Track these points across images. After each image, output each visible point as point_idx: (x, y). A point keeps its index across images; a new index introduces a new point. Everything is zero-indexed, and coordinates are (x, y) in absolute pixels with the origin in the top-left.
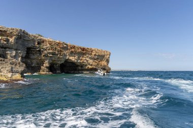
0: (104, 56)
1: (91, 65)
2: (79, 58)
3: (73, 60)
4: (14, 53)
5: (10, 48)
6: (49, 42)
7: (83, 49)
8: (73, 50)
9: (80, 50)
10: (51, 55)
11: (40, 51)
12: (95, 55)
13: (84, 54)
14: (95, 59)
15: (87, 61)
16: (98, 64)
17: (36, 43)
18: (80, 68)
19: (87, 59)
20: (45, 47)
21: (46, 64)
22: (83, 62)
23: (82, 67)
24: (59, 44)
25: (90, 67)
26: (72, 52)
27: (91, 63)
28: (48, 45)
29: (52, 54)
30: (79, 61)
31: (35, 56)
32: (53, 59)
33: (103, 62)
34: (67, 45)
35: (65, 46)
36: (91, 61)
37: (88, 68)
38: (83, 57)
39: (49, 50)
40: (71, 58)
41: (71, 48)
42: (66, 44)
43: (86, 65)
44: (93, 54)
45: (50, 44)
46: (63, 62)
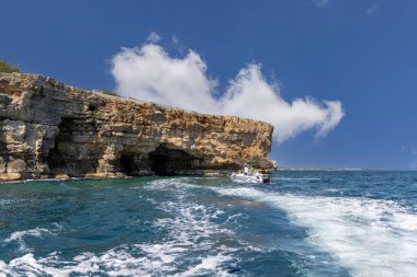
0: (255, 134)
1: (224, 156)
2: (192, 139)
3: (179, 144)
4: (22, 129)
5: (14, 119)
6: (117, 103)
7: (204, 119)
8: (177, 121)
9: (195, 121)
10: (120, 134)
11: (93, 124)
12: (232, 132)
13: (204, 130)
14: (233, 142)
15: (214, 146)
16: (240, 154)
17: (86, 107)
18: (197, 163)
19: (214, 142)
20: (105, 115)
21: (109, 154)
22: (203, 149)
23: (201, 160)
24: (141, 108)
25: (220, 160)
26: (175, 127)
27: (223, 152)
28: (115, 111)
29: (124, 132)
30: (193, 147)
31: (85, 138)
32: (128, 142)
33: (252, 149)
34: (163, 111)
35: (157, 112)
36: (222, 147)
37: (217, 162)
38: (203, 137)
39: (115, 121)
40: (173, 140)
41: (174, 117)
42: (160, 109)
43: (211, 156)
44: (227, 129)
45: (119, 109)
46: (153, 149)
